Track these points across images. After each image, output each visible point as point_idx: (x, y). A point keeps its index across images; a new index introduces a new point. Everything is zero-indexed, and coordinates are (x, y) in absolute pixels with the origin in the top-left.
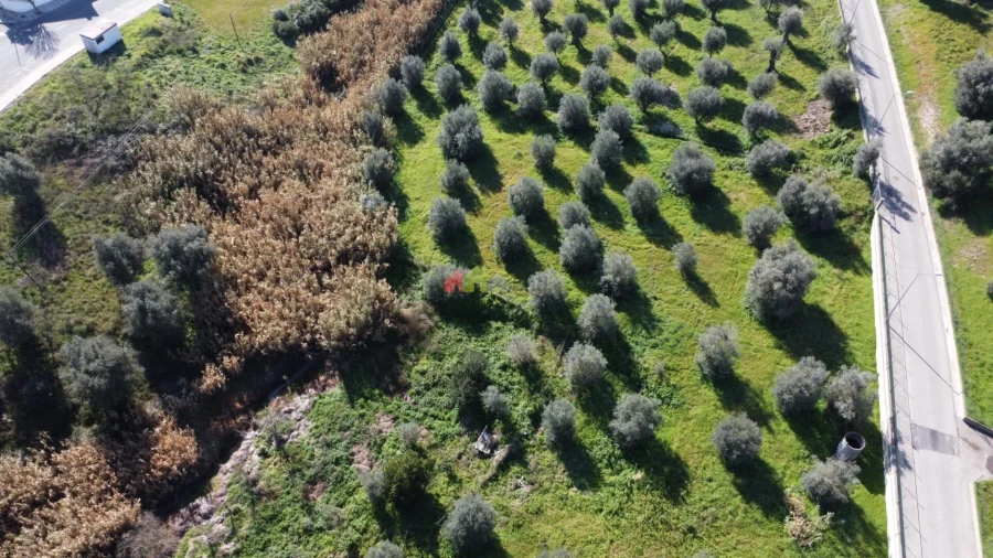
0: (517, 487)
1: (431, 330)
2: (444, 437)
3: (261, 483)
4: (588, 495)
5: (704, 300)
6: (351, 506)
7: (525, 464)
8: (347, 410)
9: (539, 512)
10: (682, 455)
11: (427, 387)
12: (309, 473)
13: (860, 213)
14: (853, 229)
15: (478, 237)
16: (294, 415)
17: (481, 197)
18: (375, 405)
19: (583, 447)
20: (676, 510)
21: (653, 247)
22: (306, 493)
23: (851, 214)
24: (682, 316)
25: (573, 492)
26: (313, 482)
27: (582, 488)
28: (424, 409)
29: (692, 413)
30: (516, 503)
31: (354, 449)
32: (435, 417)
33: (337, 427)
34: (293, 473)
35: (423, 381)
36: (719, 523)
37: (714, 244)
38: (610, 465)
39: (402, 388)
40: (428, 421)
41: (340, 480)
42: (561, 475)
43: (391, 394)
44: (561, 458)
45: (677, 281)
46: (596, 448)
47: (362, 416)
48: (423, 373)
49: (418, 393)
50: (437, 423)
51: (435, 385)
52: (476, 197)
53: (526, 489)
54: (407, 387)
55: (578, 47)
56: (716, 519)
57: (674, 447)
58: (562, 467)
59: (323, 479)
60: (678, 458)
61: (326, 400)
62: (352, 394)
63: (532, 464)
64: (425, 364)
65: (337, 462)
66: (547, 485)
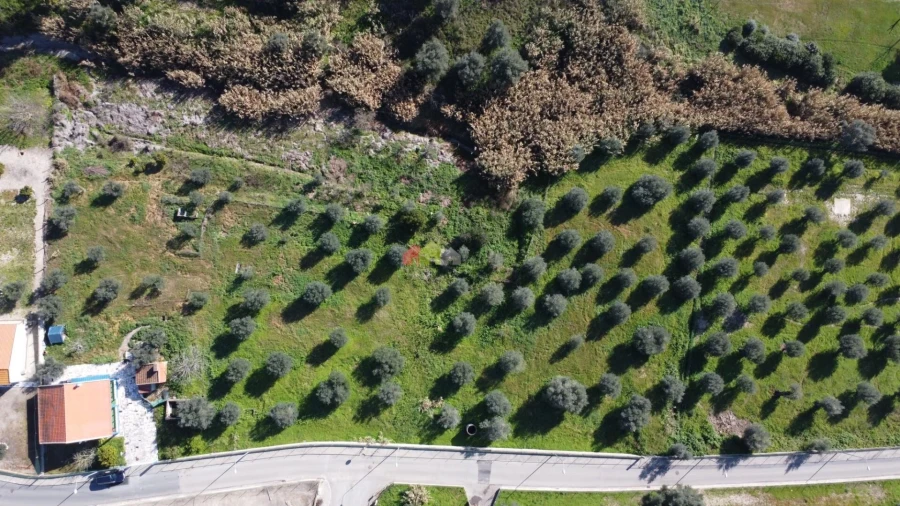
0: (426, 274)
1: (504, 210)
2: (445, 233)
3: (403, 155)
4: (429, 308)
5: (554, 355)
6: (401, 199)
7: (438, 275)
8: (448, 182)
9: (415, 286)
10: (455, 349)
11: (470, 217)
12: (413, 175)
13: (639, 447)
14: (627, 443)
15: (572, 220)
16: (440, 157)
17: (605, 215)
18: (455, 194)
19: (453, 302)
20: (426, 348)
21: (588, 324)
22: (403, 177)
23: (638, 442)
24: (540, 344)
25: (429, 300)
26: (409, 178)
27: (432, 304)
28: (457, 219)
29: (480, 353)
30: (417, 274)
31: (429, 192)
32: (454, 226)
33: (439, 180)
34: (411, 167)
35: (474, 215)
36: (423, 369)
37: (599, 359)
38: (446, 315)
39: (467, 205)
40: (452, 222)
41: (411, 190)
42: (437, 293)
43: (462, 200)
44: (445, 292)
45: (565, 339)
46: (454, 308)
47: (447, 190)
48: (478, 213)
49: (466, 213)
50: (451, 227)
51: (472, 221)
52: (604, 212)
53: (425, 277)
54: (468, 207)
56: (425, 367)
57: (459, 345)
58: (441, 293)
59: (412, 182)
60: (454, 348)
61: (452, 169)
62: (459, 181)
63: (438, 278)
64: (483, 212)
65: (421, 186)
66: (430, 287)
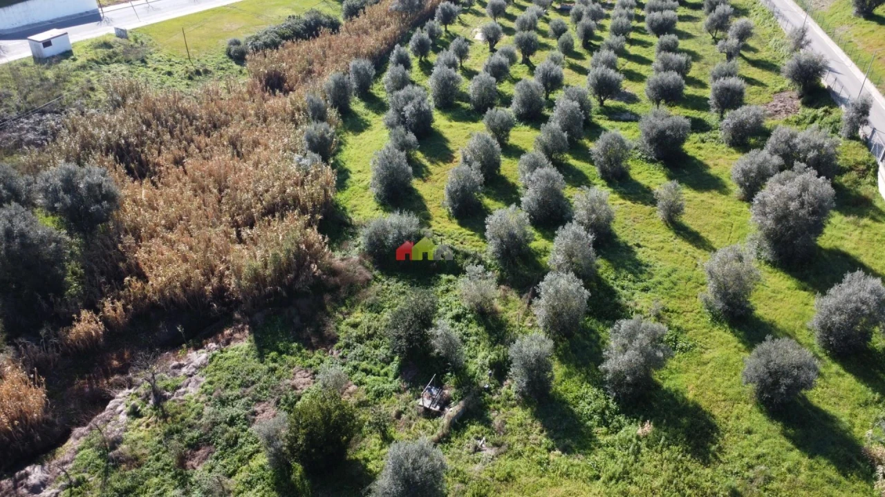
0: (477, 449)
1: (368, 283)
2: (379, 394)
3: (123, 448)
4: (577, 460)
5: (698, 247)
6: (242, 476)
7: (487, 423)
8: (253, 363)
9: (509, 478)
10: (704, 404)
11: (360, 340)
12: (191, 435)
13: (862, 167)
14: (857, 183)
16: (184, 370)
17: (431, 167)
18: (290, 359)
19: (564, 402)
20: (708, 471)
21: (629, 203)
22: (182, 461)
23: (851, 169)
24: (675, 261)
25: (555, 455)
26: (195, 446)
27: (566, 450)
28: (355, 363)
29: (706, 356)
30: (478, 467)
31: (258, 408)
32: (367, 372)
33: (238, 382)
34: (169, 434)
35: (354, 333)
36: (774, 485)
37: (699, 199)
38: (604, 422)
39: (327, 341)
40: (359, 376)
41: (233, 443)
42: (538, 435)
43: (313, 348)
44: (536, 416)
45: (662, 230)
46: (582, 403)
47: (273, 370)
48: (355, 326)
49: (348, 346)
50: (369, 379)
51: (370, 337)
52: (425, 167)
53: (489, 452)
54: (334, 340)
55: (528, 65)
56: (769, 479)
57: (690, 396)
58: (538, 426)
59: (208, 442)
60: (697, 408)
61: (230, 353)
62: (262, 348)
63: (497, 422)
64: (358, 316)
65: (232, 422)
66: (519, 447)
